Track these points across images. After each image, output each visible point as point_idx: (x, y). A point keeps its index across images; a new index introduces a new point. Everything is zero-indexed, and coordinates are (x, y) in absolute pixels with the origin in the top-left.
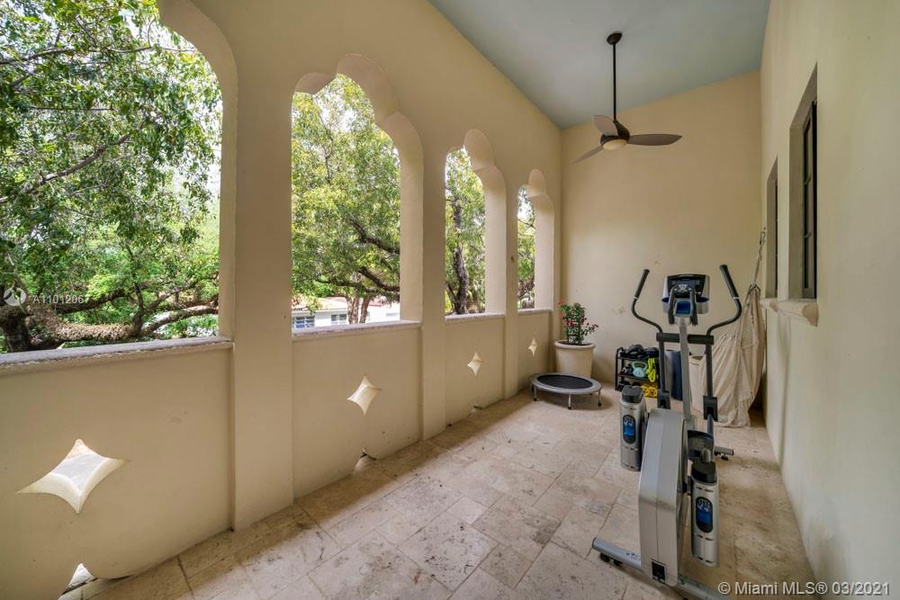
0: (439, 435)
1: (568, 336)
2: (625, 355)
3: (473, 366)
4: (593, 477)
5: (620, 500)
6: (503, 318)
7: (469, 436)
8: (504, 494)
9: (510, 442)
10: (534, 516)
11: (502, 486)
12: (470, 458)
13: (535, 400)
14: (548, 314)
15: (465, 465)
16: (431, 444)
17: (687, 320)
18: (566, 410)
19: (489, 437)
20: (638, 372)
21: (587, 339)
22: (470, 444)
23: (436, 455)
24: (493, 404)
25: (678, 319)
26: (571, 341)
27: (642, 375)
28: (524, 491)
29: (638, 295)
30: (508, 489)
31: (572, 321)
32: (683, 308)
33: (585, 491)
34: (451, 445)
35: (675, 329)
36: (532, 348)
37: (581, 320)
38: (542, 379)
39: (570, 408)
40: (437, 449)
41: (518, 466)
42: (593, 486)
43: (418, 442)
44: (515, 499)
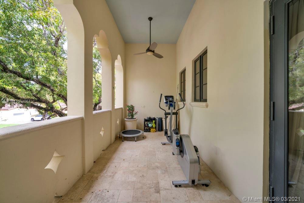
0: (91, 169)
1: (129, 116)
2: (146, 120)
3: (102, 133)
4: (156, 162)
5: (167, 166)
6: (110, 112)
7: (106, 164)
8: (135, 181)
9: (124, 160)
10: (150, 184)
11: (133, 179)
12: (113, 173)
13: (123, 141)
14: (121, 109)
15: (112, 177)
16: (91, 174)
17: (173, 108)
18: (135, 142)
19: (115, 161)
20: (150, 125)
21: (135, 117)
22: (109, 167)
23: (97, 178)
24: (108, 147)
25: (171, 108)
26: (130, 118)
27: (151, 126)
28: (141, 176)
29: (160, 102)
30: (135, 179)
31: (130, 111)
32: (171, 105)
33: (157, 167)
34: (101, 170)
35: (170, 111)
36: (118, 122)
37: (133, 111)
38: (123, 133)
39: (136, 141)
40: (95, 175)
41: (133, 168)
42: (158, 165)
43: (83, 176)
44: (140, 181)
